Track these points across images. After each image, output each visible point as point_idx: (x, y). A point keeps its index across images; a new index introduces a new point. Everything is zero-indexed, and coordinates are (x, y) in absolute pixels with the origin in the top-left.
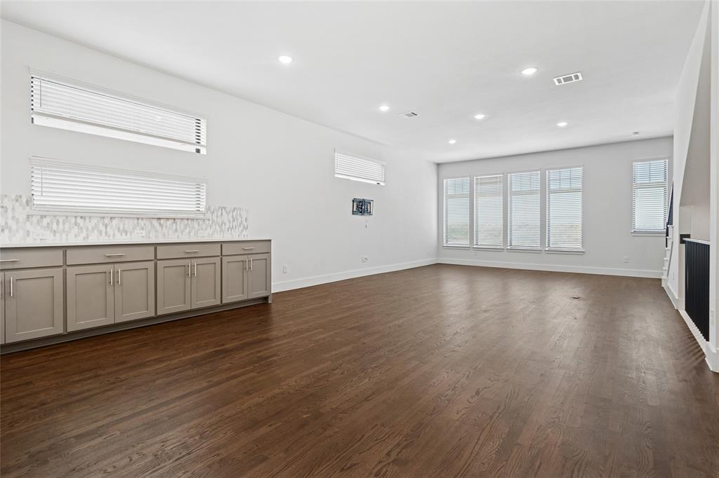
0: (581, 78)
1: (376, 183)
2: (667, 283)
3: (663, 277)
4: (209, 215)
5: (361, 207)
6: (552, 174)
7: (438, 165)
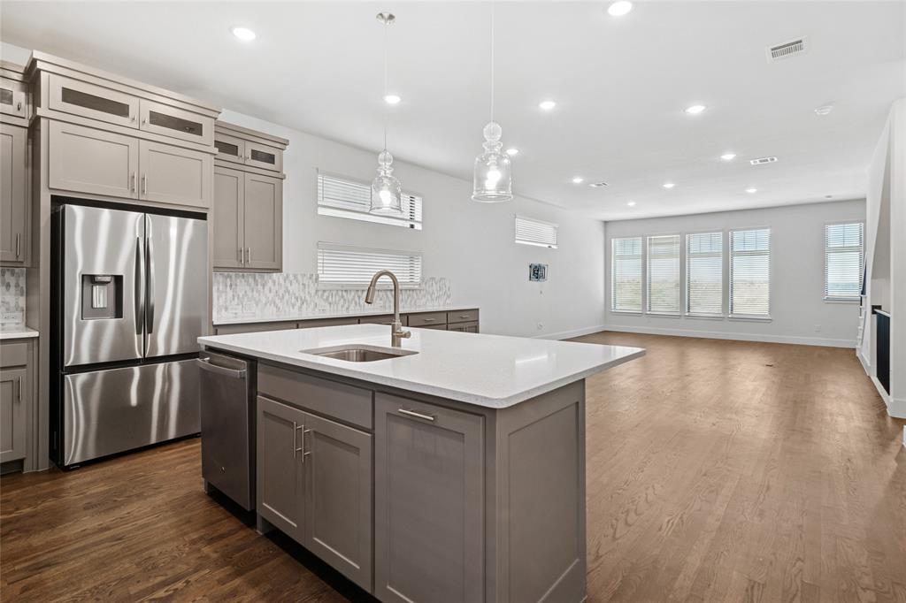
0: (776, 159)
1: (546, 246)
2: (860, 352)
3: (858, 347)
4: (423, 286)
5: (537, 272)
6: (737, 235)
7: (606, 222)
